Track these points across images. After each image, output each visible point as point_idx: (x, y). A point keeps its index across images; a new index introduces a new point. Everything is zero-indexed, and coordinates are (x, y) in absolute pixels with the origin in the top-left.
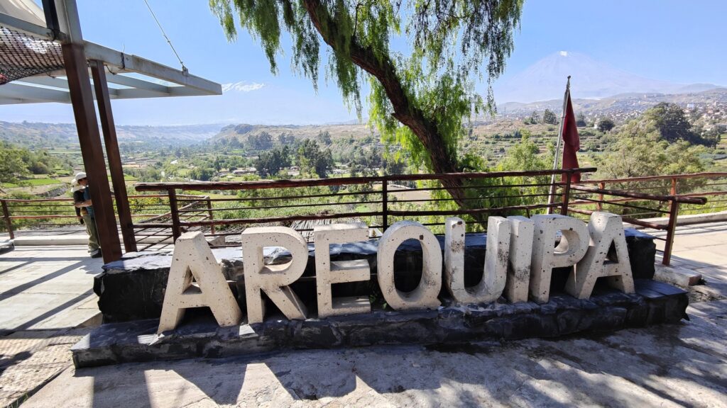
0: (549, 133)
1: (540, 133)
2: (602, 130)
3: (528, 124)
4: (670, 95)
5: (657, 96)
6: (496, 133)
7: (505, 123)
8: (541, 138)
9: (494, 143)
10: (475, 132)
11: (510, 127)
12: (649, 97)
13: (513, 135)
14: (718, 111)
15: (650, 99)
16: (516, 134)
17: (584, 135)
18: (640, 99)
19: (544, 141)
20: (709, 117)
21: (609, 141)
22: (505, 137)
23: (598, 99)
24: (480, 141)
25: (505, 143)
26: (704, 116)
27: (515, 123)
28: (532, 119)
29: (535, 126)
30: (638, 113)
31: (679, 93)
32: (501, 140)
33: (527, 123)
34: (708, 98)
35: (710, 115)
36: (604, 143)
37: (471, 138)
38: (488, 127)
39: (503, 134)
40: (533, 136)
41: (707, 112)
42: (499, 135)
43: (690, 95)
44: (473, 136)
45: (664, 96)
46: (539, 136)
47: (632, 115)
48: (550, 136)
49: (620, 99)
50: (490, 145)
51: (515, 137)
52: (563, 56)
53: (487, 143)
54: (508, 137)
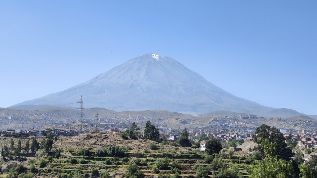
0: (152, 152)
1: (142, 152)
2: (210, 153)
3: (127, 139)
4: (262, 118)
5: (251, 118)
6: (86, 148)
7: (97, 134)
8: (144, 159)
9: (83, 163)
10: (58, 144)
11: (105, 141)
12: (244, 118)
13: (109, 152)
14: (309, 139)
15: (245, 120)
16: (113, 151)
17: (192, 157)
18: (236, 119)
19: (149, 163)
20: (304, 146)
21: (219, 167)
22: (98, 155)
23: (195, 115)
24: (64, 160)
25: (99, 163)
26: (299, 144)
27: (111, 136)
28: (132, 132)
29: (135, 143)
30: (238, 135)
31: (270, 116)
32: (93, 159)
33: (125, 137)
34: (296, 125)
35: (304, 143)
36: (215, 169)
37: (50, 154)
38: (75, 139)
39: (95, 150)
40: (134, 155)
41: (301, 140)
42: (91, 151)
43: (280, 120)
44: (53, 149)
45: (257, 118)
46: (141, 156)
47: (233, 136)
48: (154, 156)
49: (218, 116)
50: (79, 165)
51: (111, 155)
52: (155, 60)
53: (74, 162)
54: (102, 155)
